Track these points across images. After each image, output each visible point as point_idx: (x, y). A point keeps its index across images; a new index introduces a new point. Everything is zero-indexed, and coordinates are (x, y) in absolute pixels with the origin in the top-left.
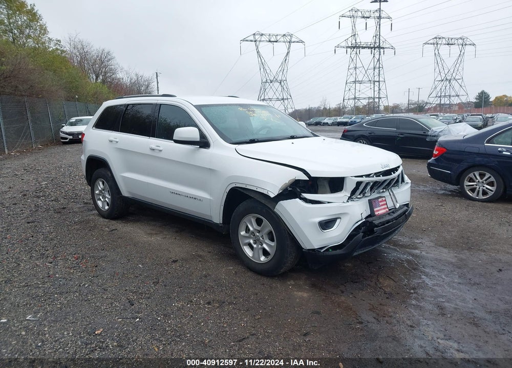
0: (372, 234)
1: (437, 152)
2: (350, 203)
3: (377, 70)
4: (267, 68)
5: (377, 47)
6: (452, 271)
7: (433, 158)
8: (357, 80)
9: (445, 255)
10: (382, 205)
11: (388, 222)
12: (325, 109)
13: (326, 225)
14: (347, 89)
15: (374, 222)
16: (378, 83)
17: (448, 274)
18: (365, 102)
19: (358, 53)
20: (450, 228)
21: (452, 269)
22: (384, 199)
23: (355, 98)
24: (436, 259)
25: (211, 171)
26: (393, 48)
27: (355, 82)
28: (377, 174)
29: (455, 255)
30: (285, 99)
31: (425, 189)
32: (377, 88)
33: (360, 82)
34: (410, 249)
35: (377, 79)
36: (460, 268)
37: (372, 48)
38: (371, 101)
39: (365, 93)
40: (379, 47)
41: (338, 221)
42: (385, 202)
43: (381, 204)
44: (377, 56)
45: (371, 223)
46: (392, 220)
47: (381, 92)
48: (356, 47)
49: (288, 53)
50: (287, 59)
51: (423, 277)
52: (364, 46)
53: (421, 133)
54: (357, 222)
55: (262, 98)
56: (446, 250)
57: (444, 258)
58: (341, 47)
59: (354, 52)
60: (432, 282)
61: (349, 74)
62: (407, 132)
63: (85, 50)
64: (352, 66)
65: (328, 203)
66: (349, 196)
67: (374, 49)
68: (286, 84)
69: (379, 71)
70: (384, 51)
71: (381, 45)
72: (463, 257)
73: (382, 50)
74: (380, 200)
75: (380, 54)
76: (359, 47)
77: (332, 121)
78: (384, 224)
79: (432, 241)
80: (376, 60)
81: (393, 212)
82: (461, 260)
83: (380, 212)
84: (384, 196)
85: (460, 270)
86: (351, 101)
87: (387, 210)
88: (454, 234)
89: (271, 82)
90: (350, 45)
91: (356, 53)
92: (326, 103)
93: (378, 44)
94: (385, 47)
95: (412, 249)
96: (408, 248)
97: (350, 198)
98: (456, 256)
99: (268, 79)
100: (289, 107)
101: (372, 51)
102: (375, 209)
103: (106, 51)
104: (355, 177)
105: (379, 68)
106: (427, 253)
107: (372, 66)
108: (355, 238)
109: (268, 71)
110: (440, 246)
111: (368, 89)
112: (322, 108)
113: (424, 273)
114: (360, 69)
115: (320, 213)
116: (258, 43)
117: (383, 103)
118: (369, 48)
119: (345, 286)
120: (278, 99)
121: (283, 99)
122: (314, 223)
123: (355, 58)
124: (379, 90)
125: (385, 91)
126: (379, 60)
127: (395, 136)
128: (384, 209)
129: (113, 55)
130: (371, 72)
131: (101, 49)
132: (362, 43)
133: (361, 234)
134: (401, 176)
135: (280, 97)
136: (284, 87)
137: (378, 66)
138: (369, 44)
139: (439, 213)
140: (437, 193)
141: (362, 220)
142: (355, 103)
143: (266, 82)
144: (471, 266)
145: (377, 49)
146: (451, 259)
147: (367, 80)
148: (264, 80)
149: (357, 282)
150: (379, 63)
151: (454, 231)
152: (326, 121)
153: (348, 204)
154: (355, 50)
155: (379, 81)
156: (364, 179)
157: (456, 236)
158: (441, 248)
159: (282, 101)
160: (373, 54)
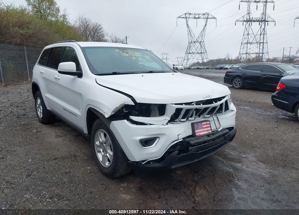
0: (187, 152)
1: (279, 88)
2: (170, 125)
3: (262, 36)
4: (192, 34)
5: (263, 21)
6: (261, 186)
7: (276, 92)
8: (249, 42)
9: (261, 170)
10: (204, 128)
11: (205, 142)
12: (229, 60)
13: (147, 142)
14: (242, 47)
15: (190, 142)
16: (262, 44)
17: (257, 189)
18: (253, 56)
19: (251, 25)
20: (275, 146)
21: (262, 184)
22: (208, 122)
23: (247, 53)
24: (252, 174)
25: (80, 94)
26: (274, 21)
27: (247, 43)
28: (198, 103)
29: (270, 170)
30: (203, 53)
31: (270, 114)
32: (261, 47)
33: (251, 43)
34: (234, 162)
35: (262, 41)
36: (269, 183)
37: (260, 21)
38: (257, 55)
39: (254, 50)
40: (265, 21)
41: (158, 139)
42: (209, 125)
43: (204, 126)
44: (263, 27)
45: (188, 143)
46: (209, 141)
47: (264, 49)
48: (249, 21)
49: (206, 25)
50: (205, 28)
51: (234, 189)
52: (255, 20)
53: (278, 74)
54: (173, 142)
55: (188, 52)
56: (263, 166)
57: (259, 173)
58: (240, 21)
59: (248, 24)
60: (239, 196)
61: (244, 38)
62: (268, 74)
63: (88, 24)
64: (246, 33)
65: (150, 124)
66: (169, 119)
67: (262, 22)
68: (203, 44)
69: (264, 36)
70: (268, 23)
71: (266, 19)
72: (276, 173)
73: (266, 23)
74: (203, 123)
75: (265, 25)
76: (251, 21)
77: (230, 67)
78: (200, 144)
79: (255, 157)
80: (262, 29)
81: (213, 134)
82: (273, 176)
83: (201, 134)
84: (208, 120)
85: (268, 186)
86: (244, 55)
87: (210, 131)
88: (277, 151)
89: (194, 43)
90: (246, 20)
91: (249, 25)
92: (229, 56)
93: (264, 19)
94: (268, 20)
95: (236, 162)
96: (233, 162)
97: (169, 121)
98: (270, 172)
99: (193, 40)
100: (205, 58)
101: (260, 23)
102: (196, 131)
103: (98, 24)
104: (175, 104)
105: (264, 34)
106: (247, 167)
107: (259, 33)
108: (171, 154)
109: (193, 36)
110: (260, 161)
111: (256, 47)
112: (227, 59)
113: (236, 186)
114: (251, 35)
115: (142, 132)
116: (187, 19)
117: (266, 57)
118: (258, 21)
119: (165, 192)
120: (198, 53)
121: (201, 53)
122: (136, 141)
123: (248, 28)
124: (263, 48)
125: (266, 49)
126: (264, 29)
127: (259, 77)
128: (208, 130)
129: (102, 26)
130: (258, 37)
131: (96, 23)
132: (254, 19)
133: (177, 152)
134: (224, 105)
135: (199, 52)
136: (202, 45)
137: (263, 33)
138: (258, 19)
139: (272, 133)
140: (278, 118)
141: (178, 140)
142: (246, 57)
143: (191, 42)
144: (279, 183)
145: (263, 22)
146: (265, 174)
147: (255, 42)
148: (190, 41)
149: (176, 189)
150: (264, 31)
151: (278, 149)
152: (226, 67)
153: (167, 126)
154: (249, 23)
155: (263, 43)
156: (184, 106)
157: (277, 154)
158: (261, 164)
159: (200, 54)
160: (260, 25)
